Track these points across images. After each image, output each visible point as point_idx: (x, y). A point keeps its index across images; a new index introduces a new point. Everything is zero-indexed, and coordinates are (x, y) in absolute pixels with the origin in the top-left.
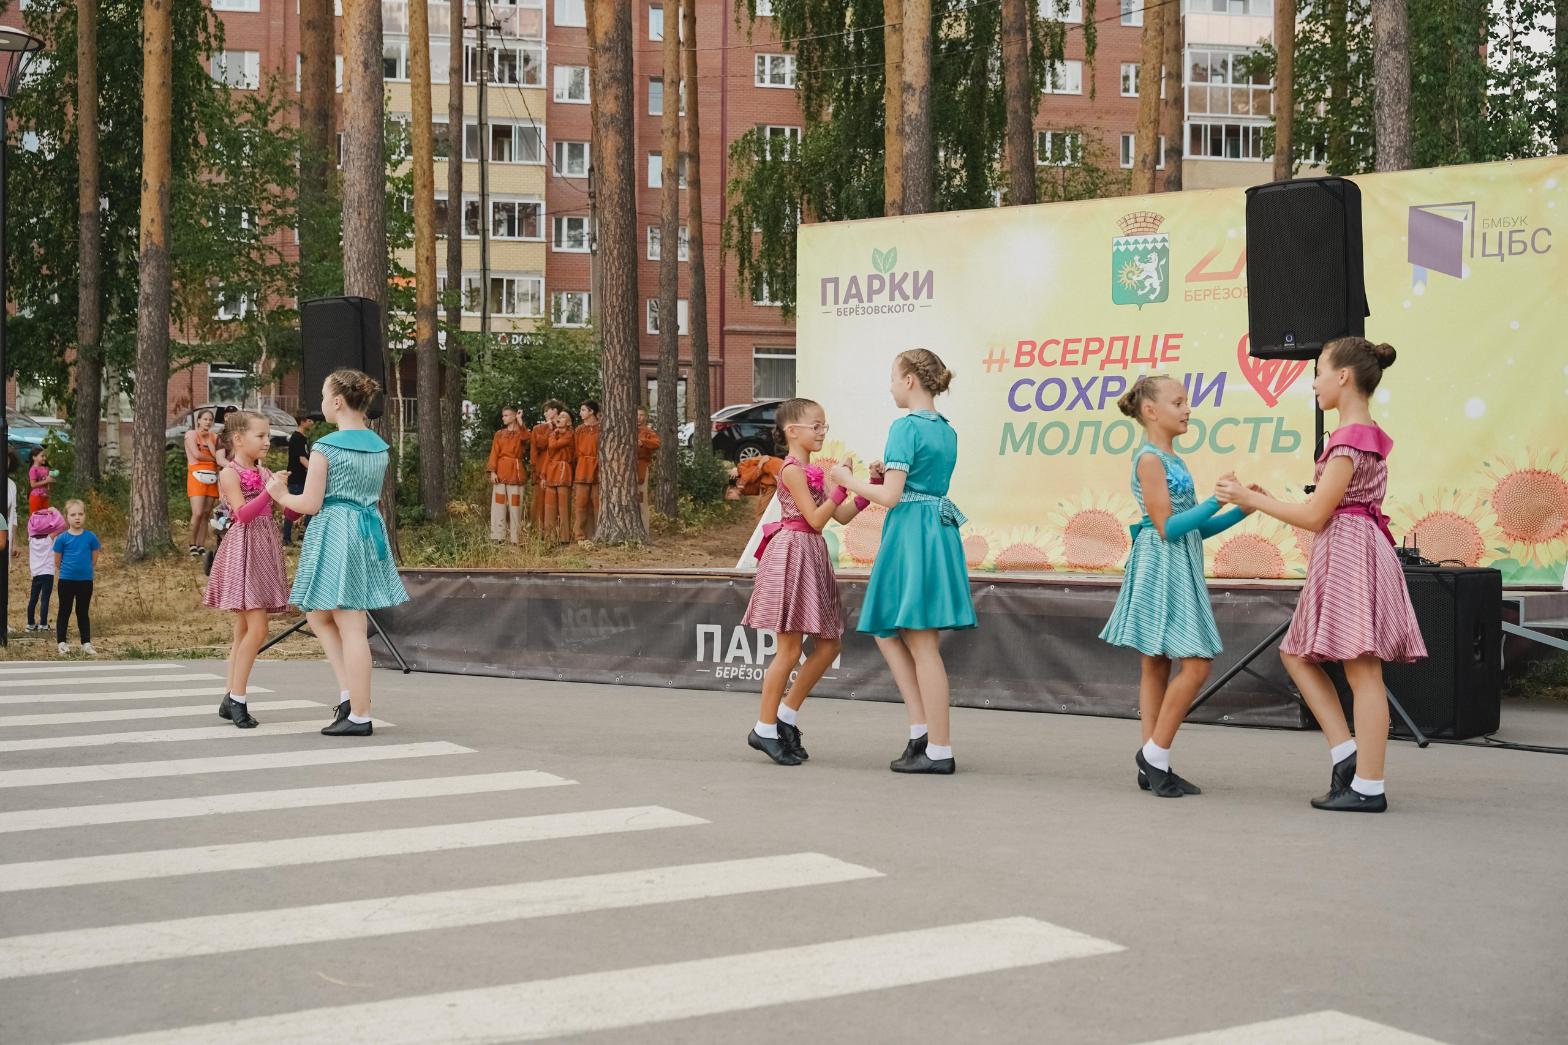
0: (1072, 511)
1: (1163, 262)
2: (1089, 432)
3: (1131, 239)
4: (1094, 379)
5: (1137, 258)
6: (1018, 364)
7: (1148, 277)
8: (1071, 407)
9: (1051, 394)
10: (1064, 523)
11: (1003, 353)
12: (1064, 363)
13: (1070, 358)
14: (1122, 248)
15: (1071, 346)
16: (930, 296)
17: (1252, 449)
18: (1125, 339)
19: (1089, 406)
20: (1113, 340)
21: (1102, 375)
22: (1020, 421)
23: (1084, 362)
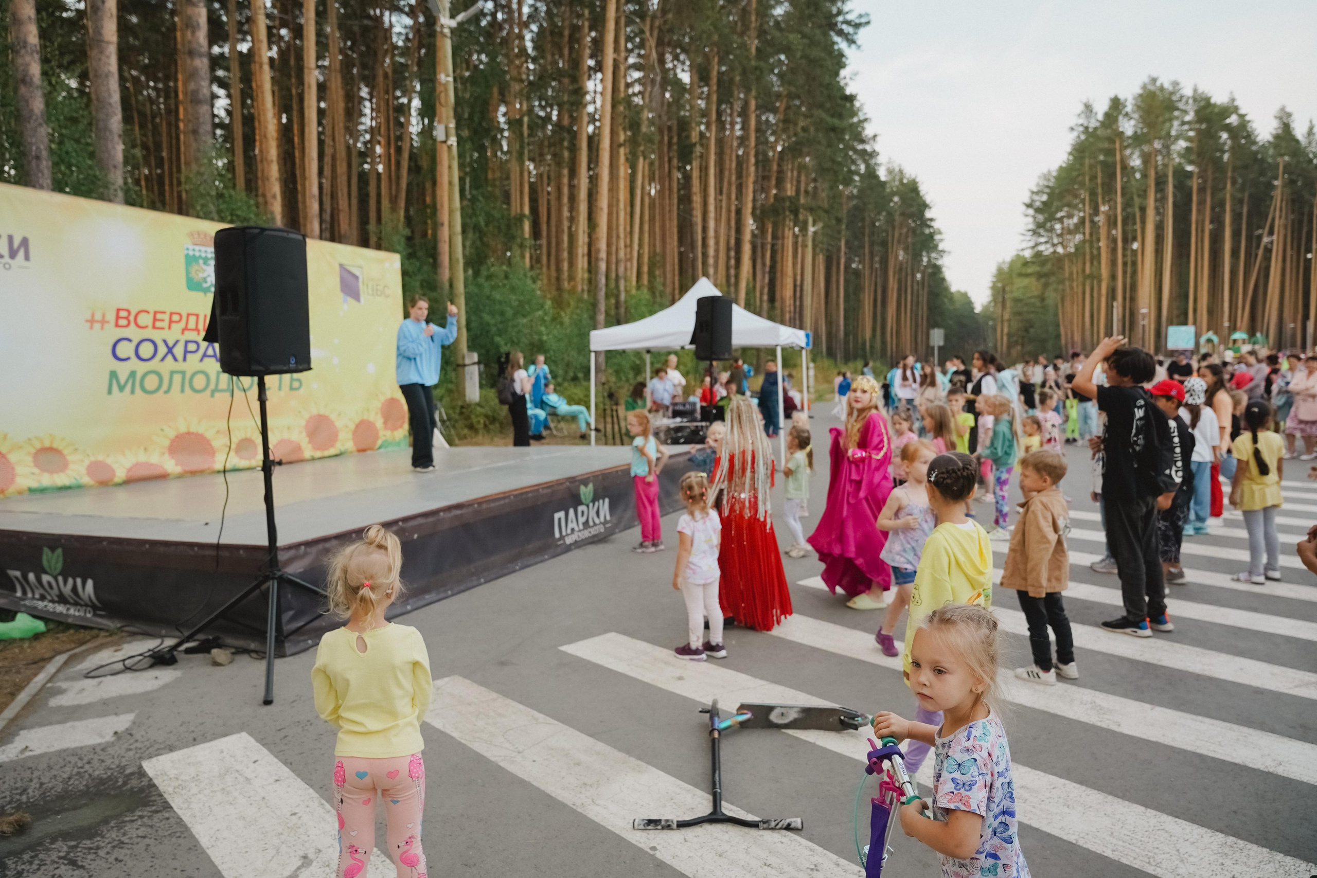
0: (172, 434)
2: (177, 378)
3: (197, 248)
4: (177, 342)
5: (201, 261)
6: (117, 325)
7: (209, 276)
8: (162, 360)
9: (146, 350)
10: (167, 443)
11: (104, 316)
12: (154, 327)
13: (158, 324)
14: (191, 253)
15: (159, 316)
16: (27, 258)
17: (280, 389)
18: (197, 316)
19: (175, 359)
20: (188, 315)
21: (183, 339)
22: (123, 369)
23: (170, 329)
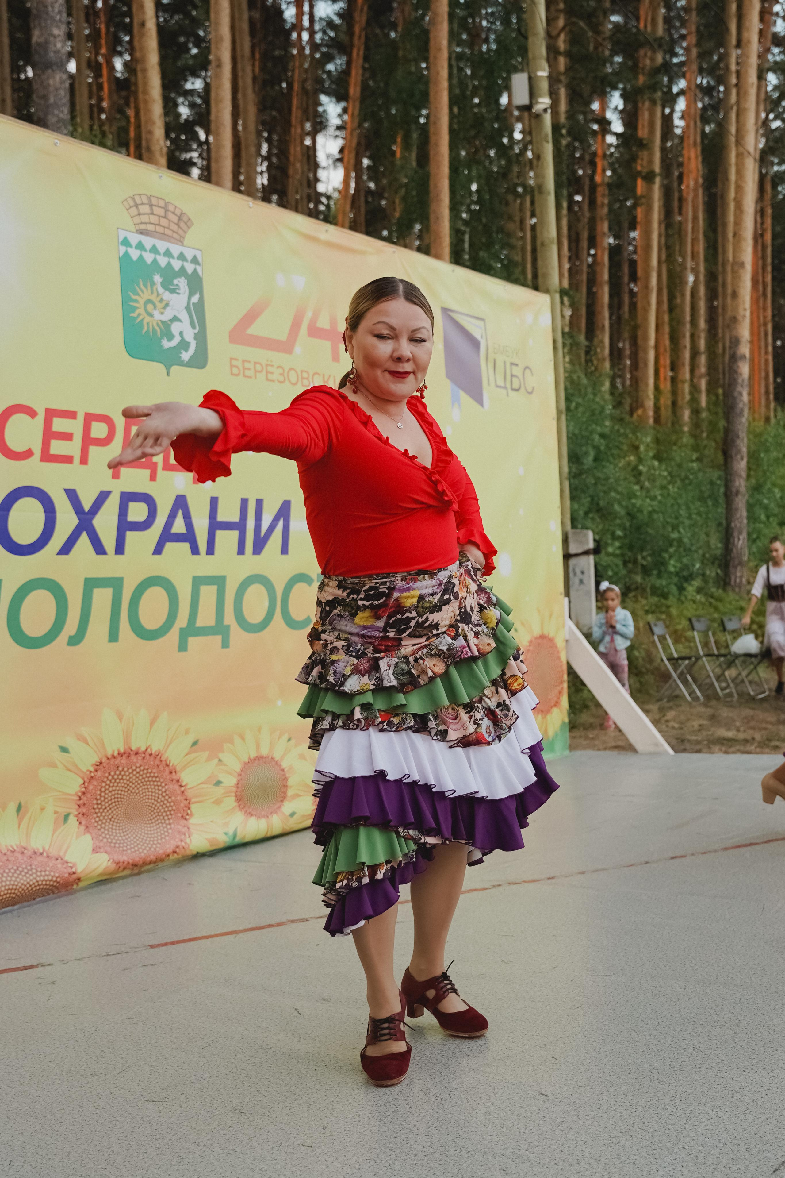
0: (87, 758)
1: (195, 299)
2: (102, 600)
3: (148, 242)
4: (103, 497)
5: (158, 279)
7: (175, 319)
8: (66, 549)
10: (74, 786)
12: (46, 456)
13: (57, 447)
14: (135, 254)
15: (58, 425)
23: (84, 461)
